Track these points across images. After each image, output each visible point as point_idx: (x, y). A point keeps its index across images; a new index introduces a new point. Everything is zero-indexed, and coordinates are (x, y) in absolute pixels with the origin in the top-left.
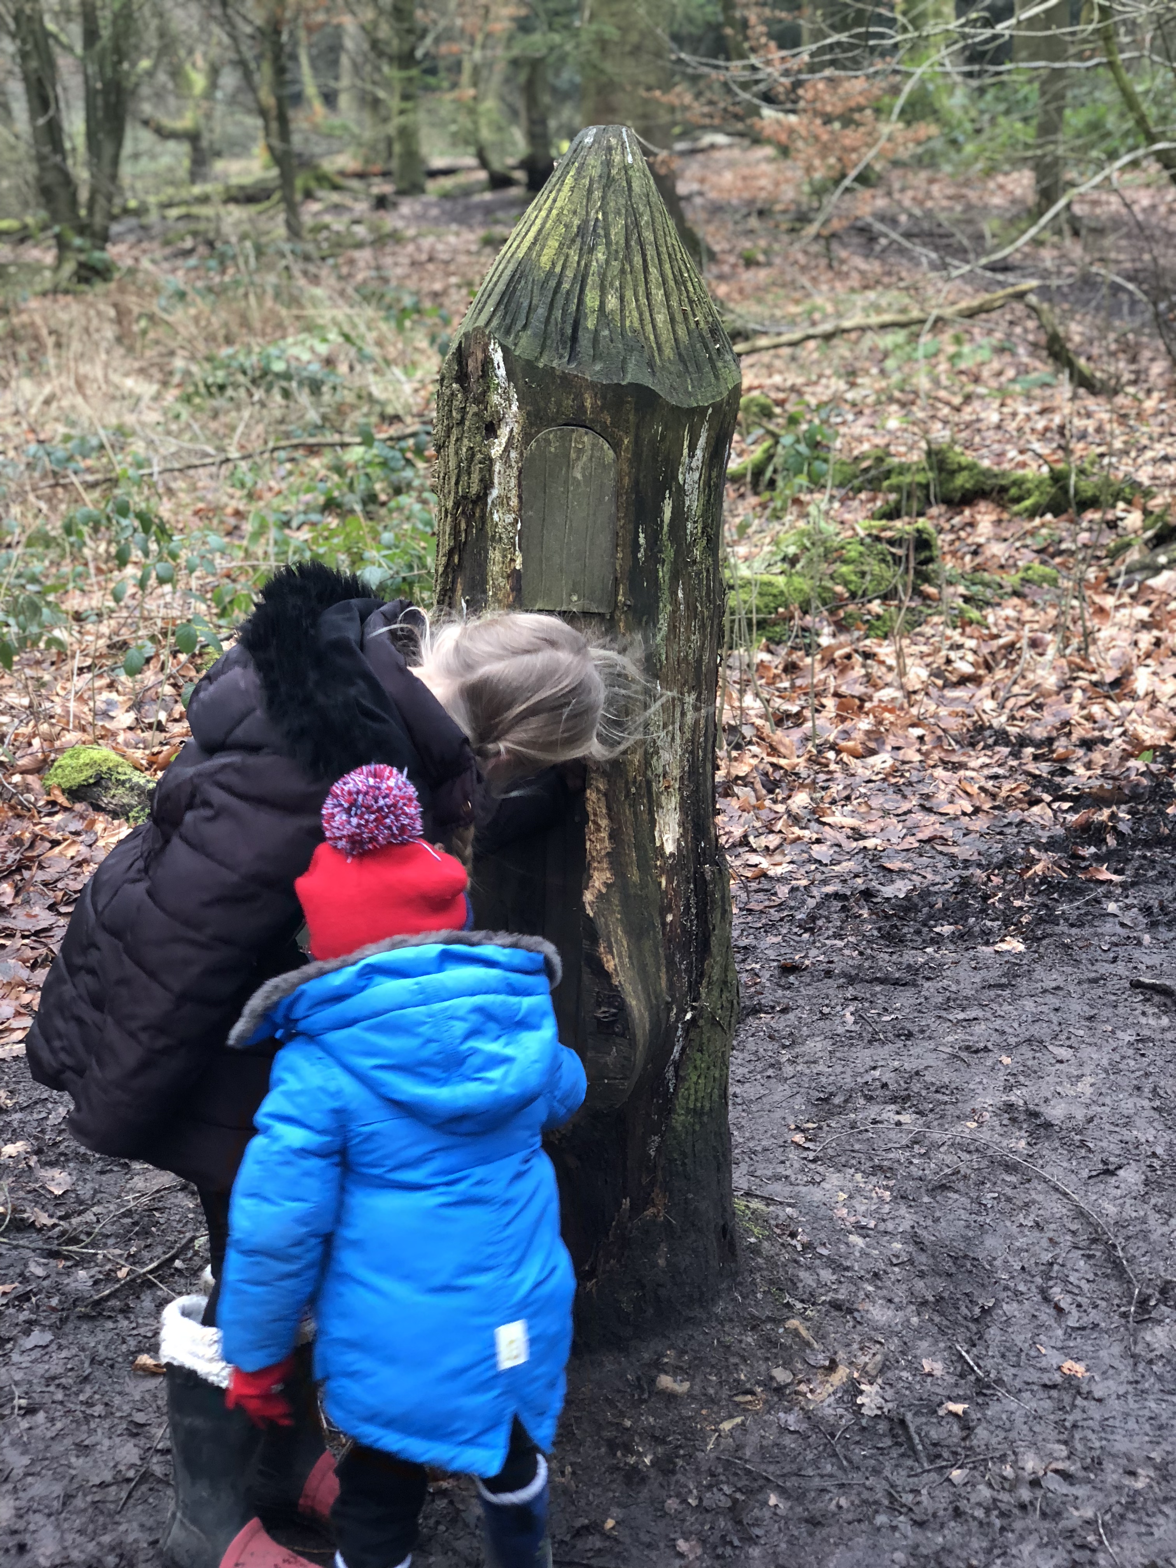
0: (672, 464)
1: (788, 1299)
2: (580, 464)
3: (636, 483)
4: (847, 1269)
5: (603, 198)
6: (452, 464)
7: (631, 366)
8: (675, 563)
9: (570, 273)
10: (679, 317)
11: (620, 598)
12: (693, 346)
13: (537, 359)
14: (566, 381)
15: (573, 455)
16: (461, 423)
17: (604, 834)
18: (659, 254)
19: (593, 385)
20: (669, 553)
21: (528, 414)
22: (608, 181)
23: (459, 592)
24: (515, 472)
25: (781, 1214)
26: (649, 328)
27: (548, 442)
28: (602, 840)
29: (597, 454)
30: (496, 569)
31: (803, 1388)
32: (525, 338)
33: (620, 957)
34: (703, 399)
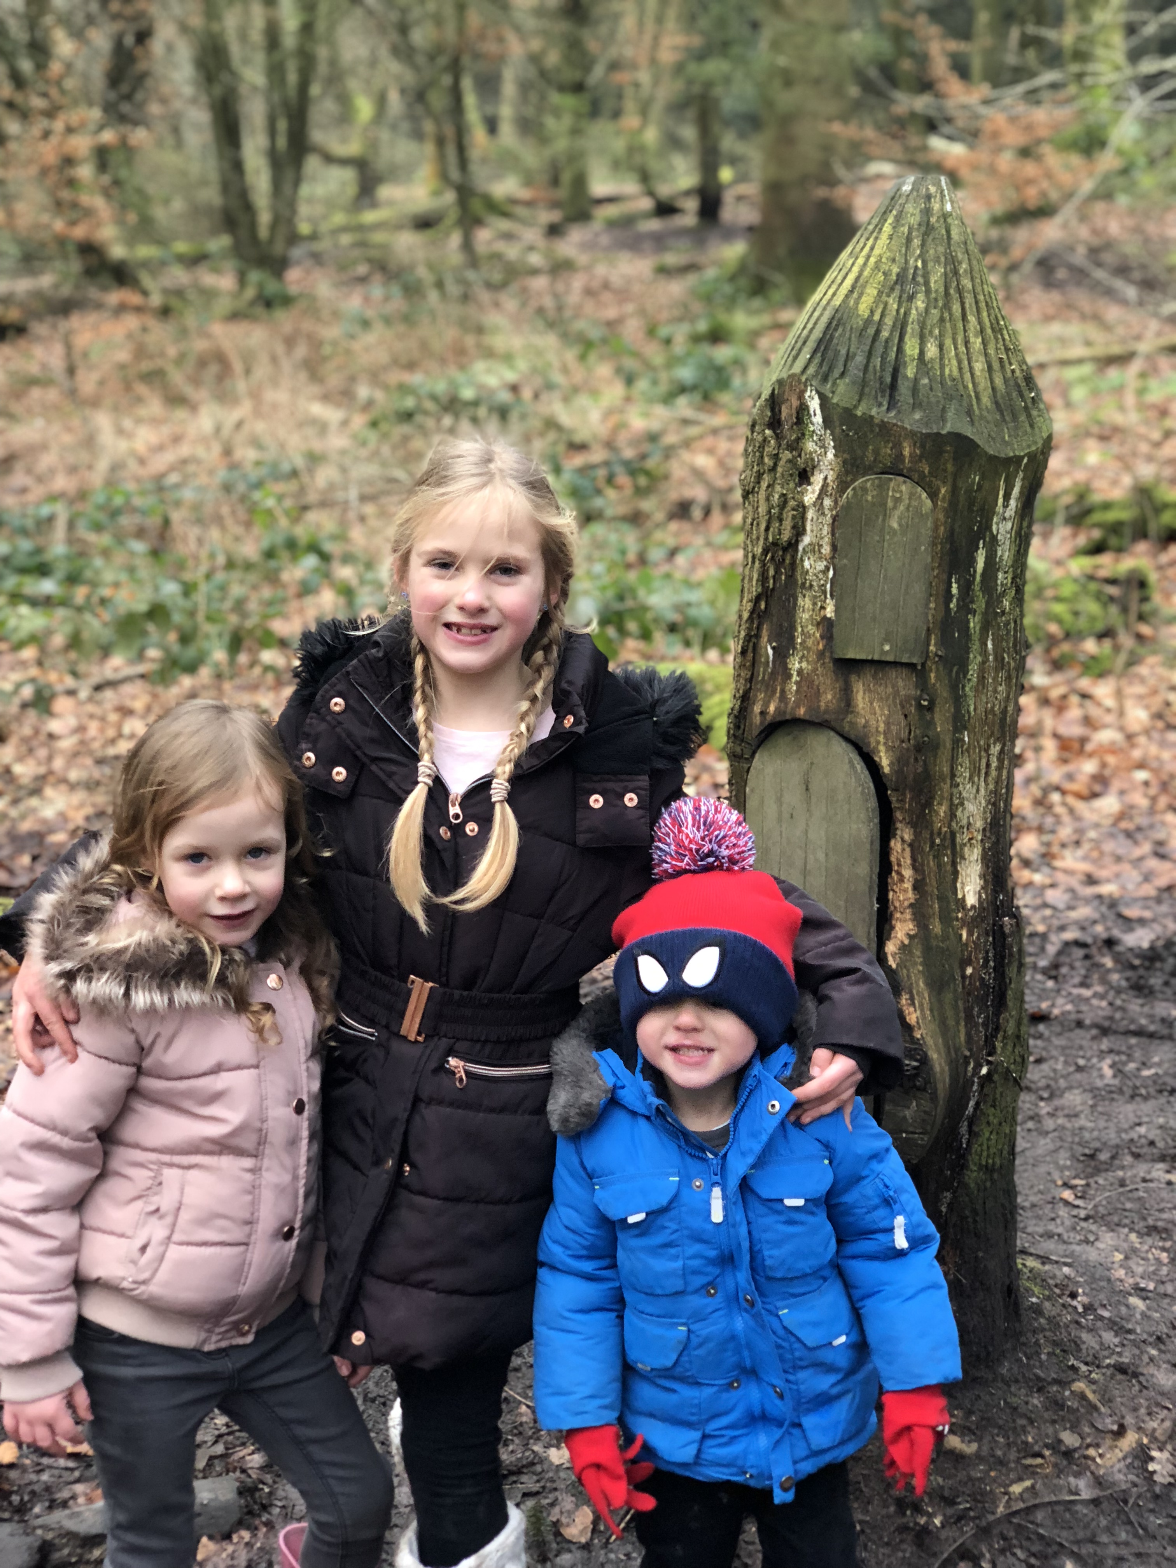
0: (987, 513)
1: (1072, 1361)
2: (897, 513)
3: (952, 532)
4: (1129, 1332)
5: (923, 245)
6: (762, 510)
7: (950, 415)
8: (985, 614)
9: (889, 321)
10: (996, 365)
11: (932, 648)
12: (1009, 394)
13: (856, 407)
14: (885, 429)
15: (890, 504)
16: (773, 469)
17: (908, 885)
18: (977, 302)
19: (913, 434)
20: (980, 604)
21: (845, 462)
22: (927, 229)
23: (765, 638)
24: (828, 519)
25: (1058, 1273)
26: (967, 376)
27: (864, 490)
28: (905, 891)
29: (915, 503)
30: (805, 616)
31: (1092, 1452)
32: (843, 386)
33: (922, 1010)
34: (1019, 448)
